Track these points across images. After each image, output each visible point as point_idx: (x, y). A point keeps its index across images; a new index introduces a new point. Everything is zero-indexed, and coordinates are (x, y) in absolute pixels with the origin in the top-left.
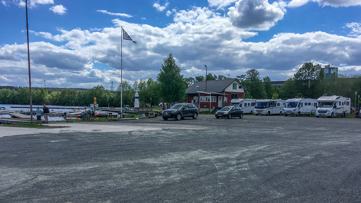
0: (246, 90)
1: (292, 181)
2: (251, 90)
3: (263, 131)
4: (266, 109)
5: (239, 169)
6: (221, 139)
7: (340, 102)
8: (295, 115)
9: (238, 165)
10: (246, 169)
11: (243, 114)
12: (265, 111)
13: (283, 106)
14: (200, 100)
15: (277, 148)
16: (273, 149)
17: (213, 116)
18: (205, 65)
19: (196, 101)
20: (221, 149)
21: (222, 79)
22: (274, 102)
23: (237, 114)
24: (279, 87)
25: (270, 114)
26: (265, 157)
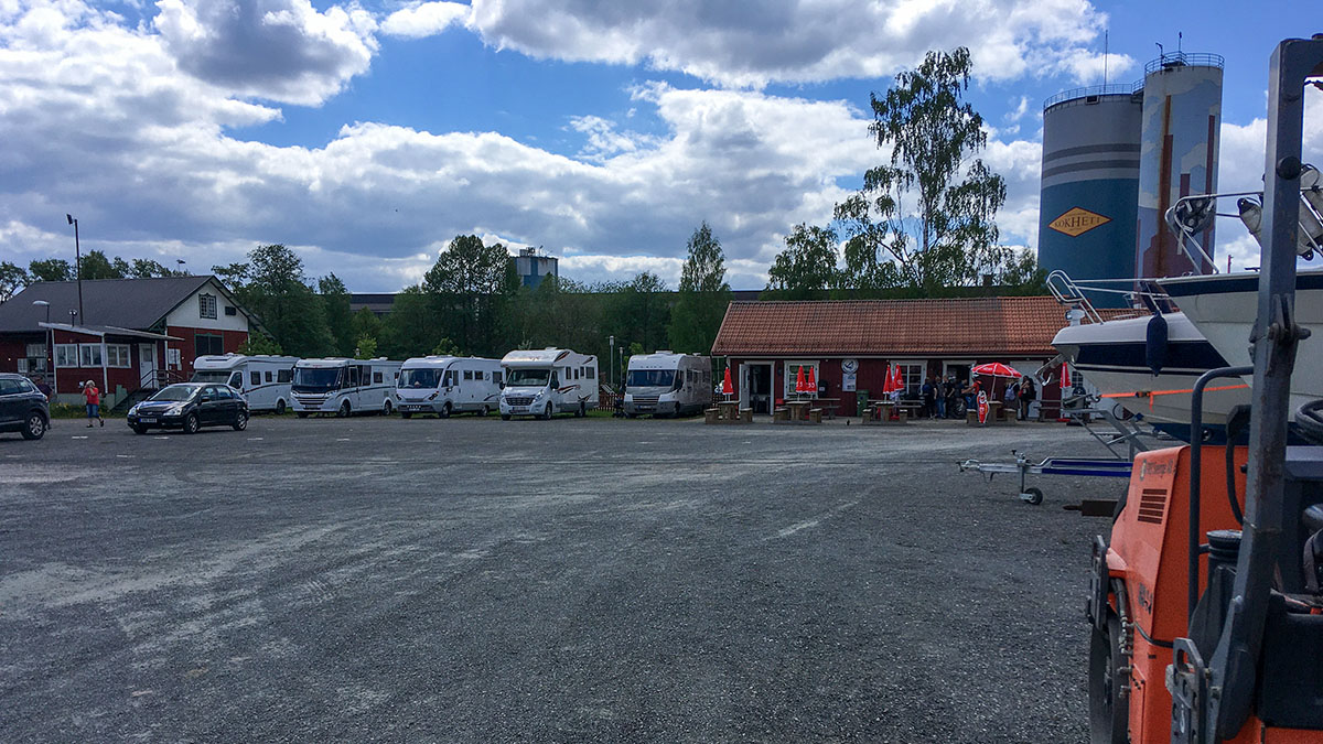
0: (254, 321)
1: (416, 640)
2: (276, 321)
3: (323, 472)
4: (336, 393)
5: (224, 627)
6: (148, 515)
7: (568, 369)
8: (435, 412)
9: (221, 608)
10: (252, 621)
11: (245, 413)
12: (333, 399)
13: (392, 379)
14: (56, 361)
15: (371, 532)
16: (356, 538)
17: (119, 424)
18: (69, 217)
19: (41, 364)
20: (152, 555)
21: (153, 276)
22: (361, 367)
23: (220, 415)
24: (379, 314)
25: (353, 410)
26: (327, 568)
